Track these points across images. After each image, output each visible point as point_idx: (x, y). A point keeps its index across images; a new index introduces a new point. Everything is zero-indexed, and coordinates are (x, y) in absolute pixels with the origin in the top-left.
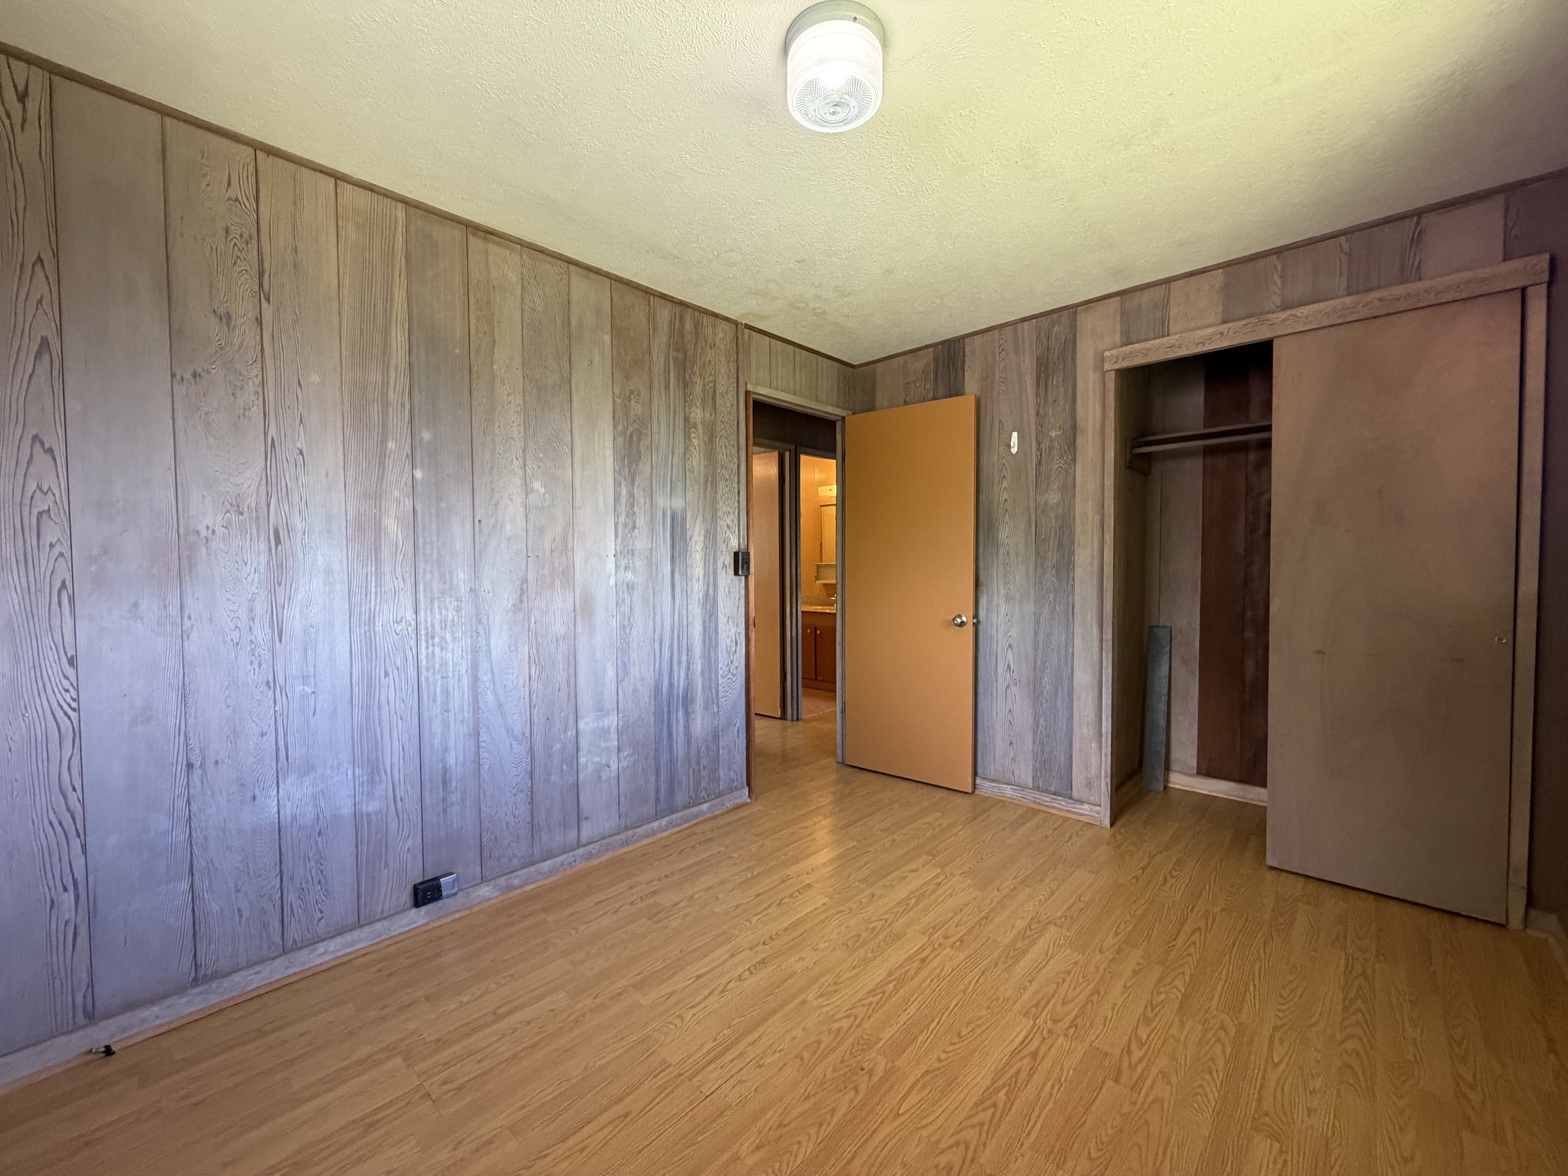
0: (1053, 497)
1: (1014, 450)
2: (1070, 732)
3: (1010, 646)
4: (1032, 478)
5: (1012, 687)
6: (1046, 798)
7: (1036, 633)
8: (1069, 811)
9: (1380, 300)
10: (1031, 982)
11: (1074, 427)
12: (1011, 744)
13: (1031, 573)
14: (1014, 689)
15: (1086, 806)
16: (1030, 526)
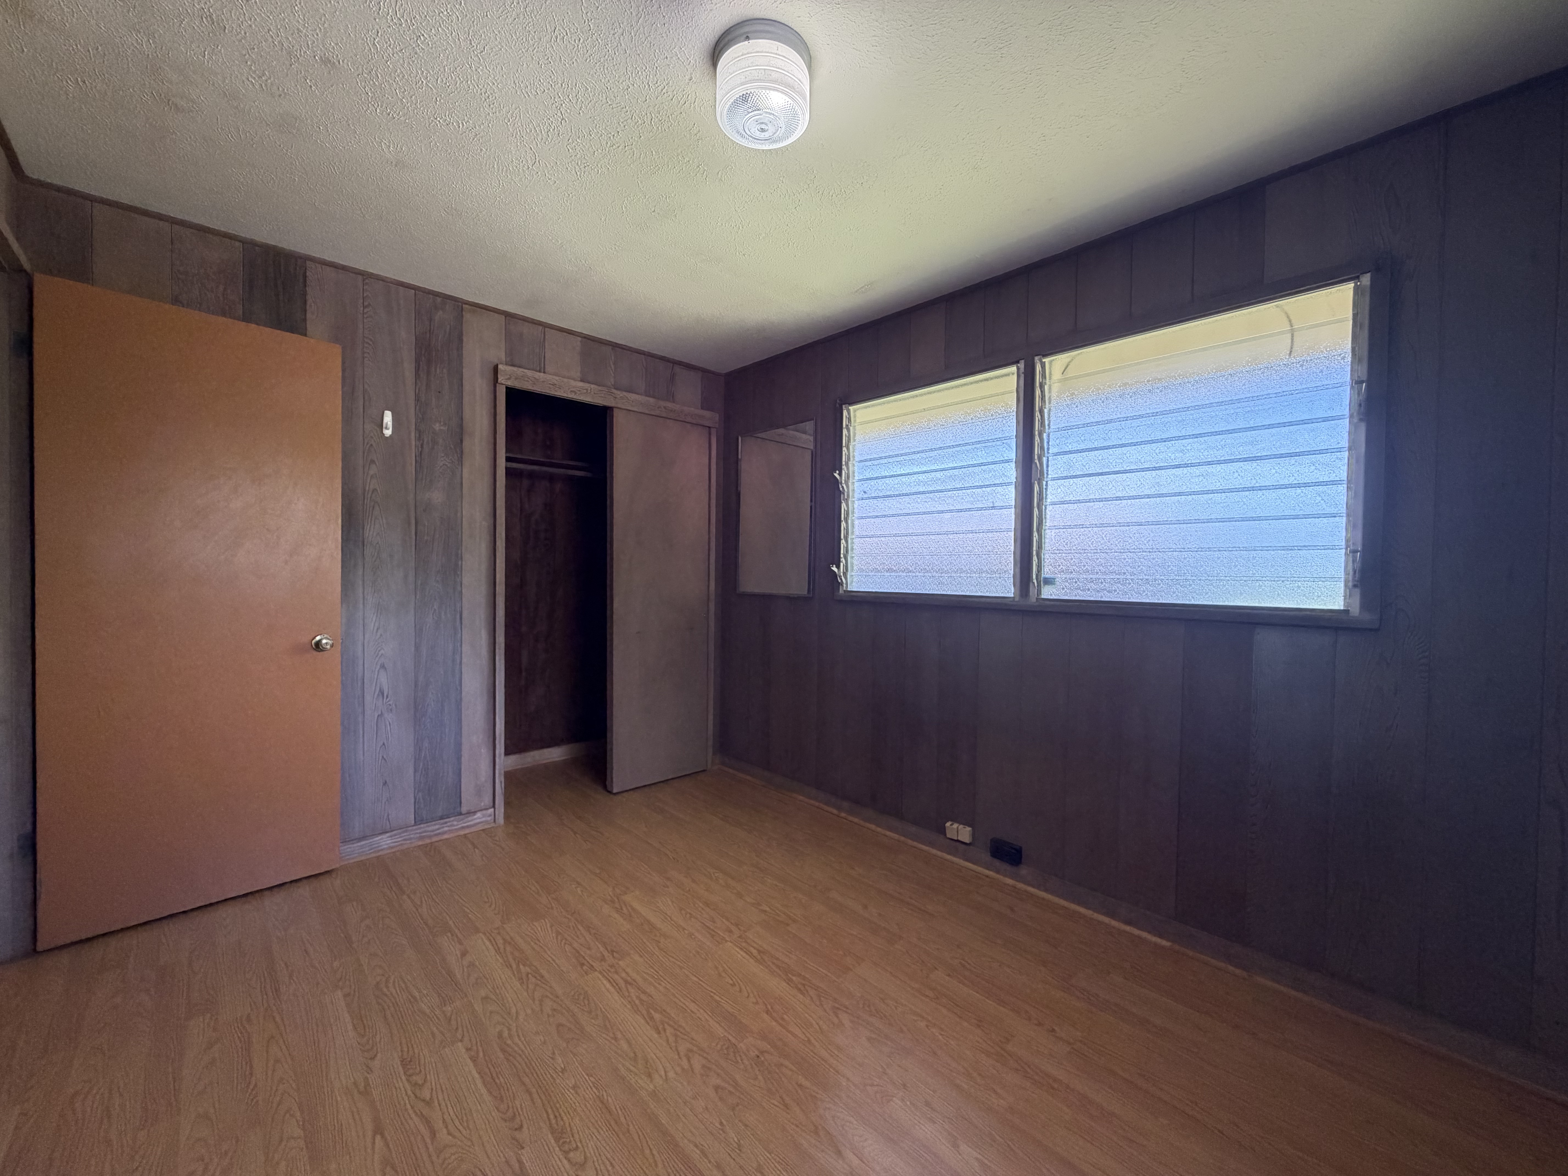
0: (437, 496)
1: (388, 433)
2: (459, 745)
3: (383, 666)
4: (411, 468)
5: (386, 715)
6: (434, 827)
7: (417, 648)
8: (463, 828)
9: (665, 407)
10: (684, 929)
11: (461, 426)
12: (385, 783)
13: (411, 578)
14: (389, 717)
15: (479, 815)
16: (409, 524)
